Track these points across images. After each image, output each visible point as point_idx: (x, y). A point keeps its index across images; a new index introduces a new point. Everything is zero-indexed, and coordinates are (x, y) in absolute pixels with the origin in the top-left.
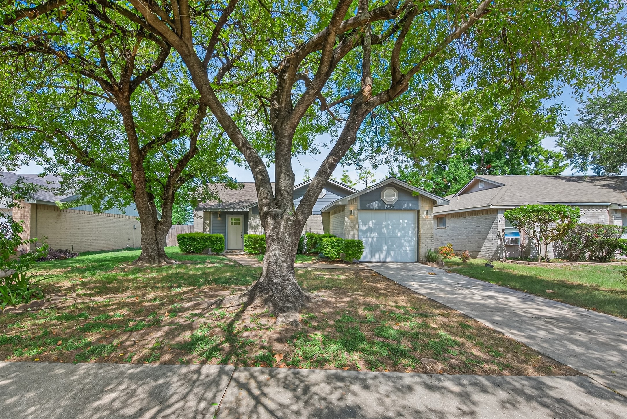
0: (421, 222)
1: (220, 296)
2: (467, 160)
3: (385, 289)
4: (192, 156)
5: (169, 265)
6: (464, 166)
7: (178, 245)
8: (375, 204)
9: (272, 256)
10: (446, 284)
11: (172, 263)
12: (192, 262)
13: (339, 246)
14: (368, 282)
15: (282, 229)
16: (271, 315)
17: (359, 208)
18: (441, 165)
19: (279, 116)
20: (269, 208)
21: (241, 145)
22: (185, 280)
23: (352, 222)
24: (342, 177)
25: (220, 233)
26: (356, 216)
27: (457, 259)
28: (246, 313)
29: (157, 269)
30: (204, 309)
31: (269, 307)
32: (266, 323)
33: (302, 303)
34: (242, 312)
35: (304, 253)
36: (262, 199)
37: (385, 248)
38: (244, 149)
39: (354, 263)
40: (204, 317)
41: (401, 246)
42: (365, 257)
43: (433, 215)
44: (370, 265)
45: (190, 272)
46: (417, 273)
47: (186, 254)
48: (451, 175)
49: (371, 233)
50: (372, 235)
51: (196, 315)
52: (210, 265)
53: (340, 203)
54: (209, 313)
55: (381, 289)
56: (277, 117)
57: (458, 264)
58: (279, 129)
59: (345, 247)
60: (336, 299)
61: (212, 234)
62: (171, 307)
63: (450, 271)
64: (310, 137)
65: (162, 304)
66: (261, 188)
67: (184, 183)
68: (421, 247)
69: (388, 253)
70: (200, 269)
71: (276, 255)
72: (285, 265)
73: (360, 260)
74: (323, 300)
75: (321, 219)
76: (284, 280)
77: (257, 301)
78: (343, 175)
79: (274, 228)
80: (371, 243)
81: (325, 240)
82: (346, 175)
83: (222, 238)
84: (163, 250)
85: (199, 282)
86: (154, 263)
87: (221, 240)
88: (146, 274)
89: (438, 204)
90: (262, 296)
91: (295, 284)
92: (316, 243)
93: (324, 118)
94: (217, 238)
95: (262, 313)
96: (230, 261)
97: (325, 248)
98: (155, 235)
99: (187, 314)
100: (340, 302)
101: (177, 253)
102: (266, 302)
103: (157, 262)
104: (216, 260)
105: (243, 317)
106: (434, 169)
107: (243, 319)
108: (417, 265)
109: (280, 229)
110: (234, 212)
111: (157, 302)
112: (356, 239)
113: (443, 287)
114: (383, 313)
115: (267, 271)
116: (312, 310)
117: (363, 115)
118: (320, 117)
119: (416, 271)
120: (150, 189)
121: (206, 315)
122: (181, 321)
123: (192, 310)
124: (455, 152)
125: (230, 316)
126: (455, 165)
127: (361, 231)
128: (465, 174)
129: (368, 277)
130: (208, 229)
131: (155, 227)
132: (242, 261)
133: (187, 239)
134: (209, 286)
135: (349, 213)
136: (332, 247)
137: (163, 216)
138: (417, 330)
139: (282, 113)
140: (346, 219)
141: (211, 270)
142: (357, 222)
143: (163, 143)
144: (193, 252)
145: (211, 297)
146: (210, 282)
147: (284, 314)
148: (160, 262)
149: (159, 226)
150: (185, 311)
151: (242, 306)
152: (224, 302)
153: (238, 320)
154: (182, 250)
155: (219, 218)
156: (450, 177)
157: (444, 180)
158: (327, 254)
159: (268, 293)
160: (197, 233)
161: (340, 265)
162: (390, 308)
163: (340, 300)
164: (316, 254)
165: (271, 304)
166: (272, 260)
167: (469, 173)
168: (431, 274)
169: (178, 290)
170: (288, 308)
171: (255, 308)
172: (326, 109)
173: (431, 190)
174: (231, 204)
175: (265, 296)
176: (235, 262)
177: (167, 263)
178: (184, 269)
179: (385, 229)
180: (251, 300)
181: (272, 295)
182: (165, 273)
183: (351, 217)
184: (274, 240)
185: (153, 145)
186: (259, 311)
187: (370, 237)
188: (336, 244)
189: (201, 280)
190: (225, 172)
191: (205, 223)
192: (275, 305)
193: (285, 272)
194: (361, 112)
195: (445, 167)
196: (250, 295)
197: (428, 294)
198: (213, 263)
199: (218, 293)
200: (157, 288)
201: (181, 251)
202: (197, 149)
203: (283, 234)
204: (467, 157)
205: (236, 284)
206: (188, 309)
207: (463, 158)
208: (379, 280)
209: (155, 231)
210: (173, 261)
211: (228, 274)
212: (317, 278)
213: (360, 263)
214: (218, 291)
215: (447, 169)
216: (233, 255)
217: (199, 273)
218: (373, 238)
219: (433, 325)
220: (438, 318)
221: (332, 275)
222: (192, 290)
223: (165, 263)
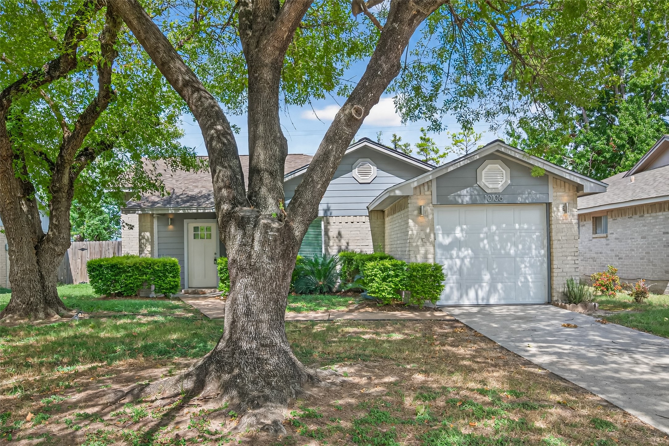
0: (553, 227)
1: (145, 378)
2: (653, 106)
3: (472, 358)
4: (104, 107)
5: (65, 320)
6: (649, 116)
7: (88, 280)
8: (465, 195)
9: (240, 298)
10: (591, 344)
11: (71, 316)
12: (112, 313)
13: (397, 276)
14: (443, 345)
15: (257, 247)
16: (230, 414)
17: (435, 202)
18: (605, 116)
19: (254, 27)
20: (234, 205)
21: (180, 83)
22: (88, 349)
23: (423, 229)
24: (420, 142)
25: (173, 256)
26: (430, 217)
27: (623, 296)
28: (186, 410)
29: (38, 330)
30: (106, 405)
31: (232, 398)
32: (218, 428)
33: (298, 387)
34: (180, 408)
35: (337, 292)
36: (220, 189)
37: (487, 277)
38: (188, 91)
39: (427, 309)
40: (102, 421)
41: (516, 272)
42: (448, 298)
43: (576, 212)
44: (457, 311)
45: (102, 335)
46: (541, 325)
47: (104, 299)
48: (624, 135)
49: (460, 249)
50: (461, 255)
51: (87, 417)
52: (144, 320)
53: (398, 193)
54: (114, 413)
55: (463, 359)
56: (251, 28)
57: (625, 306)
58: (254, 51)
59: (409, 277)
60: (370, 378)
61: (156, 258)
62: (42, 402)
63: (606, 320)
64: (338, 66)
65: (27, 398)
66: (219, 168)
67: (93, 158)
68: (555, 274)
69: (493, 289)
70: (124, 327)
71: (246, 297)
72: (265, 317)
73: (438, 303)
74: (344, 381)
75: (368, 224)
76: (262, 345)
77: (211, 388)
78: (421, 138)
79: (243, 245)
80: (460, 270)
81: (370, 264)
82: (427, 137)
83: (175, 265)
84: (55, 292)
85: (115, 352)
86: (36, 318)
87: (173, 269)
88: (16, 338)
89: (586, 191)
90: (219, 377)
91: (285, 352)
92: (357, 271)
93: (362, 28)
94: (165, 265)
95: (215, 411)
96: (187, 309)
97: (372, 281)
98: (37, 263)
99: (70, 416)
100: (376, 385)
101: (88, 297)
102: (226, 388)
103: (41, 315)
104: (160, 309)
105: (178, 419)
106: (591, 123)
107: (178, 423)
108: (547, 309)
109: (252, 247)
110: (197, 214)
111: (18, 394)
112: (431, 261)
113: (583, 350)
114: (451, 403)
115: (231, 329)
116: (314, 401)
117: (412, 20)
118: (354, 25)
119: (541, 321)
120: (26, 173)
121: (108, 417)
122: (55, 429)
123: (81, 408)
124: (631, 90)
125: (153, 417)
126: (630, 114)
127: (441, 246)
128: (650, 131)
129: (446, 335)
130: (149, 248)
131: (36, 247)
132: (210, 309)
133: (107, 268)
134: (131, 360)
135: (416, 213)
136: (384, 279)
137: (52, 226)
138: (505, 434)
139: (259, 20)
140: (411, 223)
141: (144, 329)
142: (432, 229)
143: (43, 82)
144: (120, 295)
145: (129, 380)
146: (133, 353)
147: (256, 411)
148: (48, 315)
149: (45, 246)
150: (68, 410)
151: (181, 397)
152: (148, 390)
153: (166, 425)
154: (98, 291)
155: (171, 227)
156: (621, 139)
157: (612, 143)
158: (374, 292)
159: (231, 371)
160: (127, 257)
161: (398, 314)
162: (468, 393)
163: (376, 381)
164: (357, 292)
165: (234, 393)
166: (241, 307)
167: (658, 130)
168: (568, 326)
169: (66, 369)
170: (267, 399)
171: (206, 400)
172: (360, 10)
173: (586, 163)
174: (192, 198)
175: (226, 377)
176: (197, 312)
177: (62, 316)
178: (93, 327)
179: (486, 241)
180: (200, 385)
181: (239, 376)
182: (52, 337)
183: (421, 219)
184: (241, 269)
185: (25, 86)
186: (211, 406)
187: (458, 257)
188: (392, 273)
189: (118, 348)
190: (176, 135)
191: (141, 238)
192: (242, 394)
193: (264, 328)
194: (407, 16)
195: (614, 120)
196: (198, 375)
197: (552, 364)
198: (152, 314)
199: (144, 373)
200: (28, 365)
201: (96, 292)
202: (113, 93)
203: (259, 256)
204: (655, 99)
205: (184, 355)
206: (75, 405)
207: (647, 102)
208: (467, 340)
209: (36, 254)
210: (74, 313)
211: (175, 336)
212: (346, 338)
213: (439, 309)
214: (144, 368)
215: (617, 123)
216: (197, 298)
217: (121, 334)
218: (463, 260)
219: (540, 424)
220: (553, 410)
221: (377, 334)
222: (94, 368)
223: (57, 316)
